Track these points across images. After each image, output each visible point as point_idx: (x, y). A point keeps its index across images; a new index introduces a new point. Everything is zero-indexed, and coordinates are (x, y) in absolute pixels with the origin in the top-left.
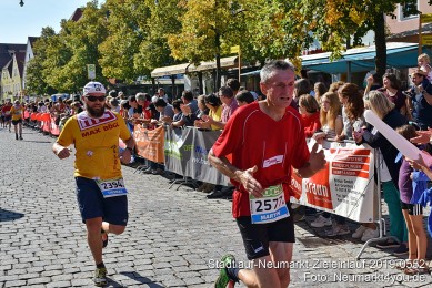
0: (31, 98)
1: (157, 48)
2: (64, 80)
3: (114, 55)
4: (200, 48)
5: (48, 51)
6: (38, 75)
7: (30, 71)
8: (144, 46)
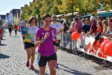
1: (56, 10)
4: (67, 9)
5: (26, 11)
6: (23, 17)
8: (52, 9)
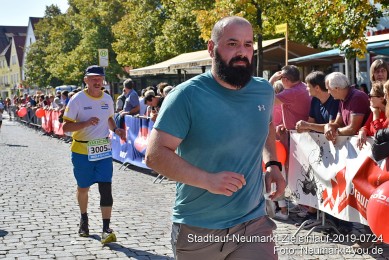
0: (31, 91)
2: (71, 69)
3: (132, 38)
5: (53, 34)
6: (40, 63)
7: (31, 58)
8: (169, 26)
